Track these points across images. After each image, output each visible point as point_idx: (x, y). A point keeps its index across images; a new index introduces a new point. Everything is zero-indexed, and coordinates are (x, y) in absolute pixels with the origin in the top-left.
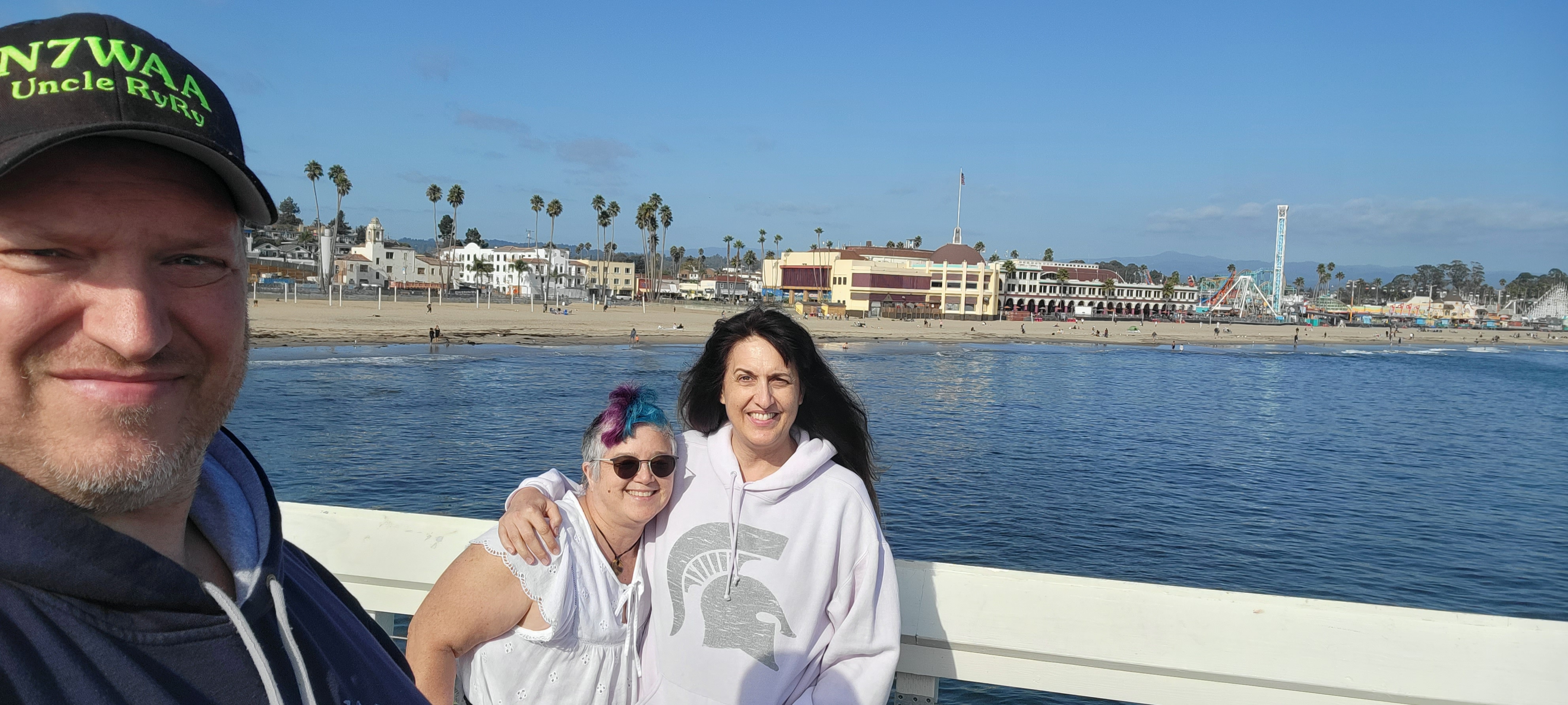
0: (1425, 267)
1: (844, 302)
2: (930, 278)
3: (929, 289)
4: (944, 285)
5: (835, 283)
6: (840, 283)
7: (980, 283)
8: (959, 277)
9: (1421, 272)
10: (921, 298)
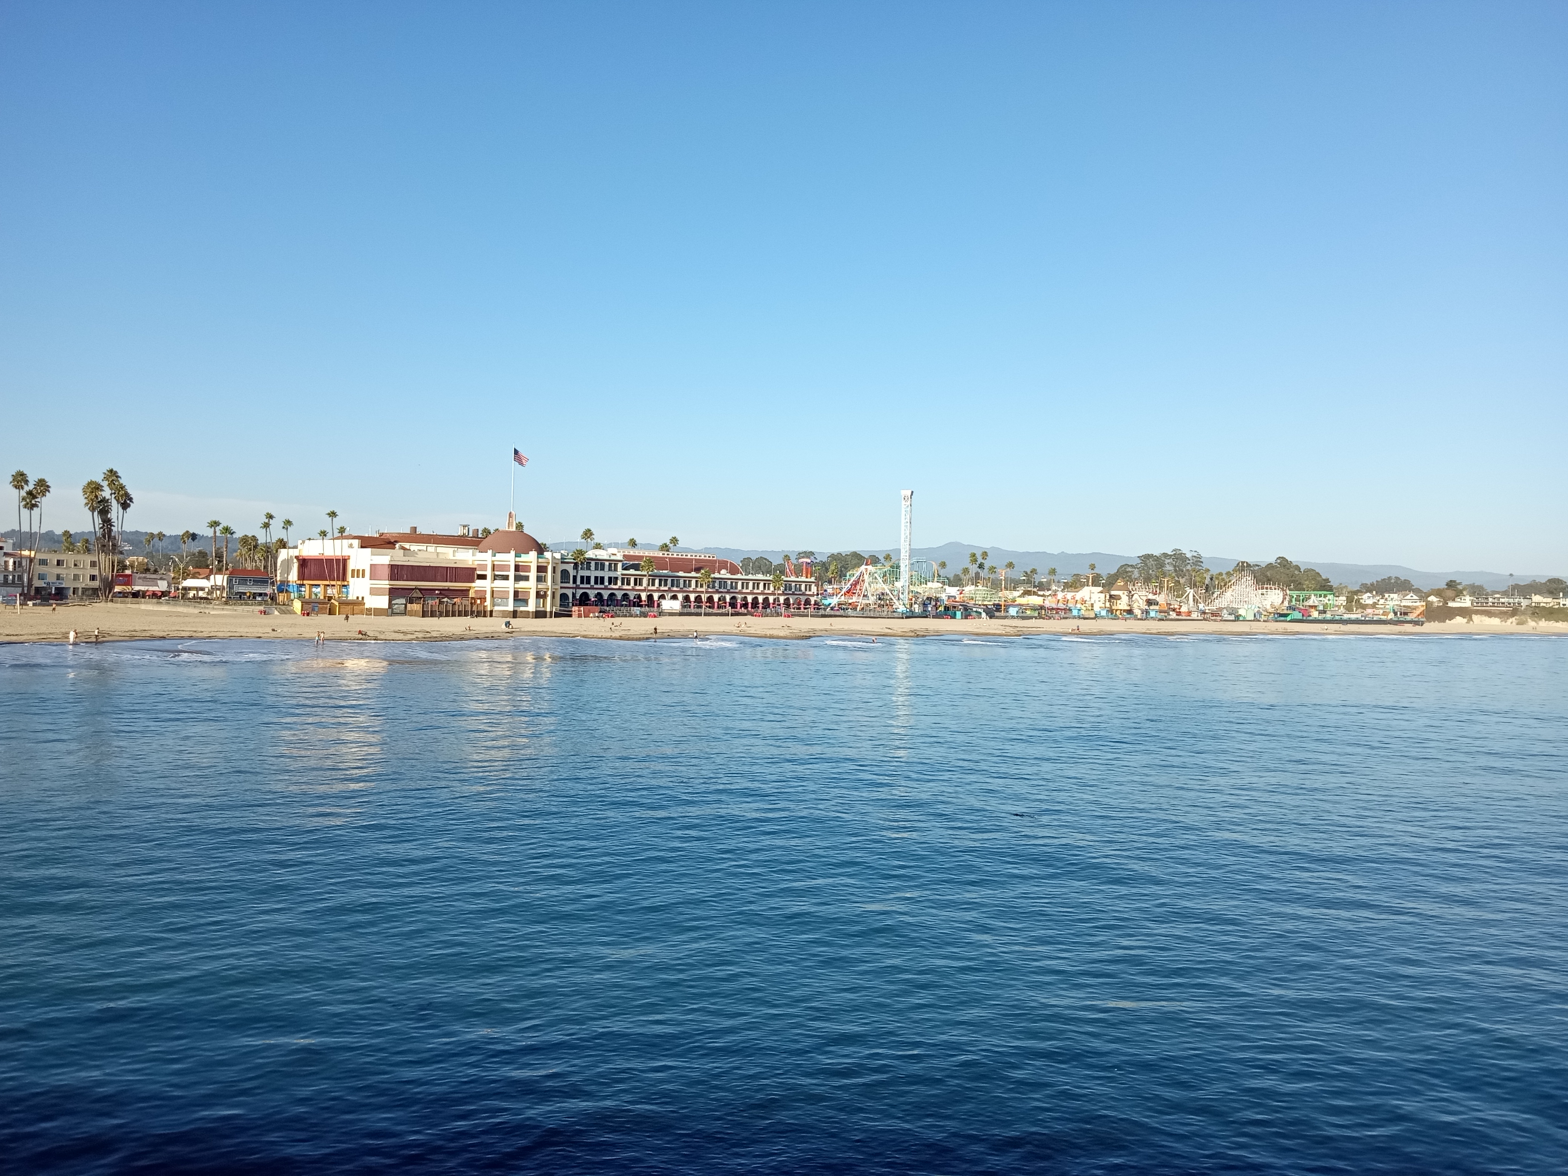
0: (1148, 557)
1: (363, 598)
2: (475, 569)
3: (473, 581)
4: (489, 577)
5: (353, 576)
6: (358, 577)
7: (533, 574)
8: (506, 567)
9: (1144, 562)
10: (464, 593)
